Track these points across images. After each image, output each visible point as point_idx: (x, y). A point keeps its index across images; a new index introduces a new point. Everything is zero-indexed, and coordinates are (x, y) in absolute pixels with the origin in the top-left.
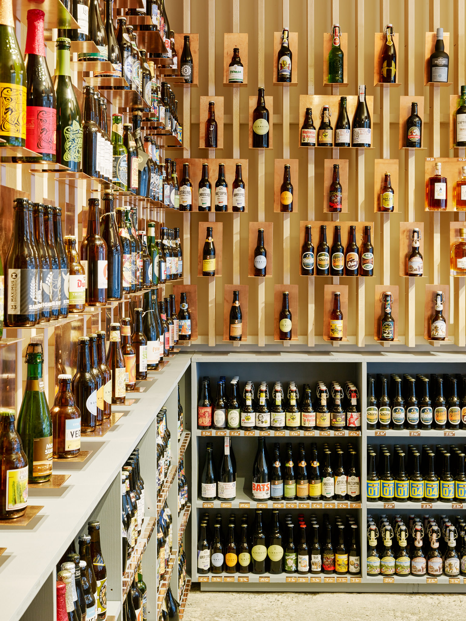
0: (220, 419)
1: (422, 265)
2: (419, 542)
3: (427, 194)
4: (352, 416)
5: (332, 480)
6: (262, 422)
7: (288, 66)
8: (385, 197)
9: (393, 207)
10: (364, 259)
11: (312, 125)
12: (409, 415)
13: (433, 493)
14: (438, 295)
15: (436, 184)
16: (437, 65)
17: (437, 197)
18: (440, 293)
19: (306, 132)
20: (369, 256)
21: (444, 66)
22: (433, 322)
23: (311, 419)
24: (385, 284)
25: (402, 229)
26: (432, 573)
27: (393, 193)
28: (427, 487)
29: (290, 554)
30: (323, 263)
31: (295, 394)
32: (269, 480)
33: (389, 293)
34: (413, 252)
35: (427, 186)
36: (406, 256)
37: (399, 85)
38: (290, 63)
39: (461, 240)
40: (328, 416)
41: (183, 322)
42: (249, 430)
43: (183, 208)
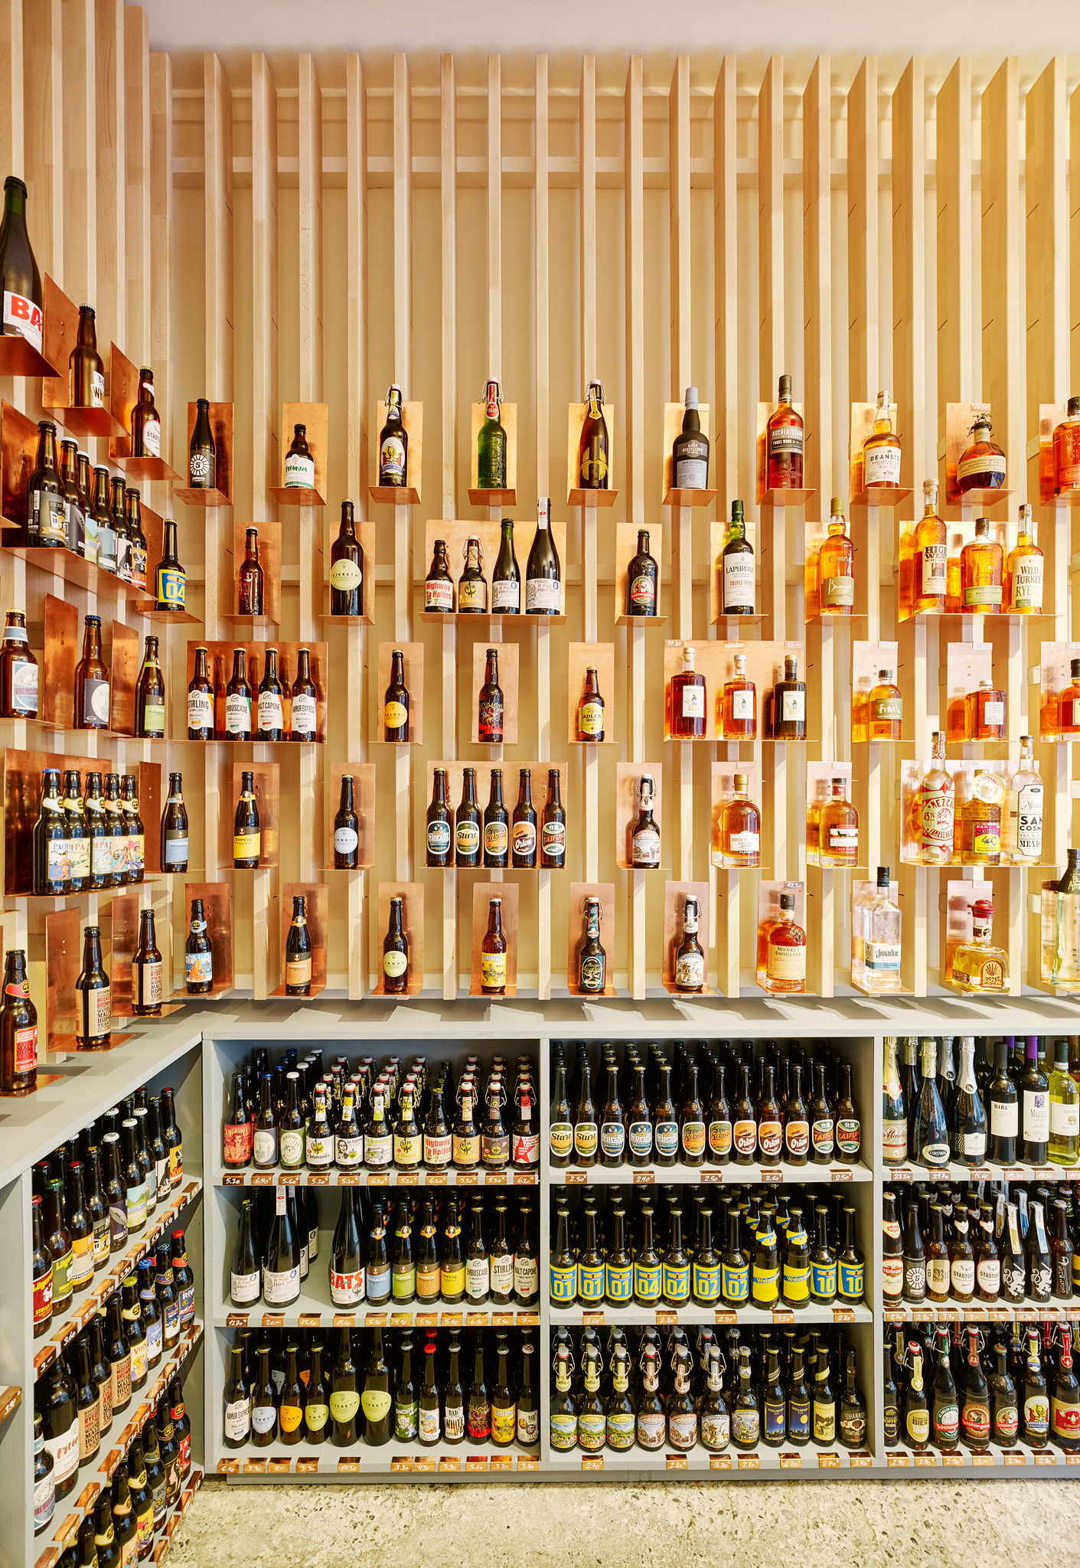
0: (264, 1149)
1: (659, 845)
2: (652, 1383)
3: (668, 710)
4: (521, 1144)
5: (484, 1264)
6: (346, 1156)
7: (397, 456)
8: (586, 713)
9: (603, 733)
10: (547, 835)
11: (446, 573)
12: (633, 1137)
13: (680, 1291)
14: (689, 902)
15: (685, 687)
16: (686, 457)
17: (687, 712)
18: (693, 898)
19: (432, 587)
20: (556, 828)
21: (700, 457)
22: (680, 955)
23: (442, 1148)
24: (588, 881)
25: (620, 777)
26: (677, 1443)
27: (603, 705)
28: (667, 1278)
29: (404, 1406)
30: (465, 842)
31: (411, 1098)
32: (363, 1264)
33: (594, 900)
34: (642, 821)
35: (668, 695)
36: (629, 828)
37: (614, 494)
38: (403, 452)
39: (737, 798)
40: (474, 1142)
41: (193, 958)
42: (316, 1169)
43: (194, 735)
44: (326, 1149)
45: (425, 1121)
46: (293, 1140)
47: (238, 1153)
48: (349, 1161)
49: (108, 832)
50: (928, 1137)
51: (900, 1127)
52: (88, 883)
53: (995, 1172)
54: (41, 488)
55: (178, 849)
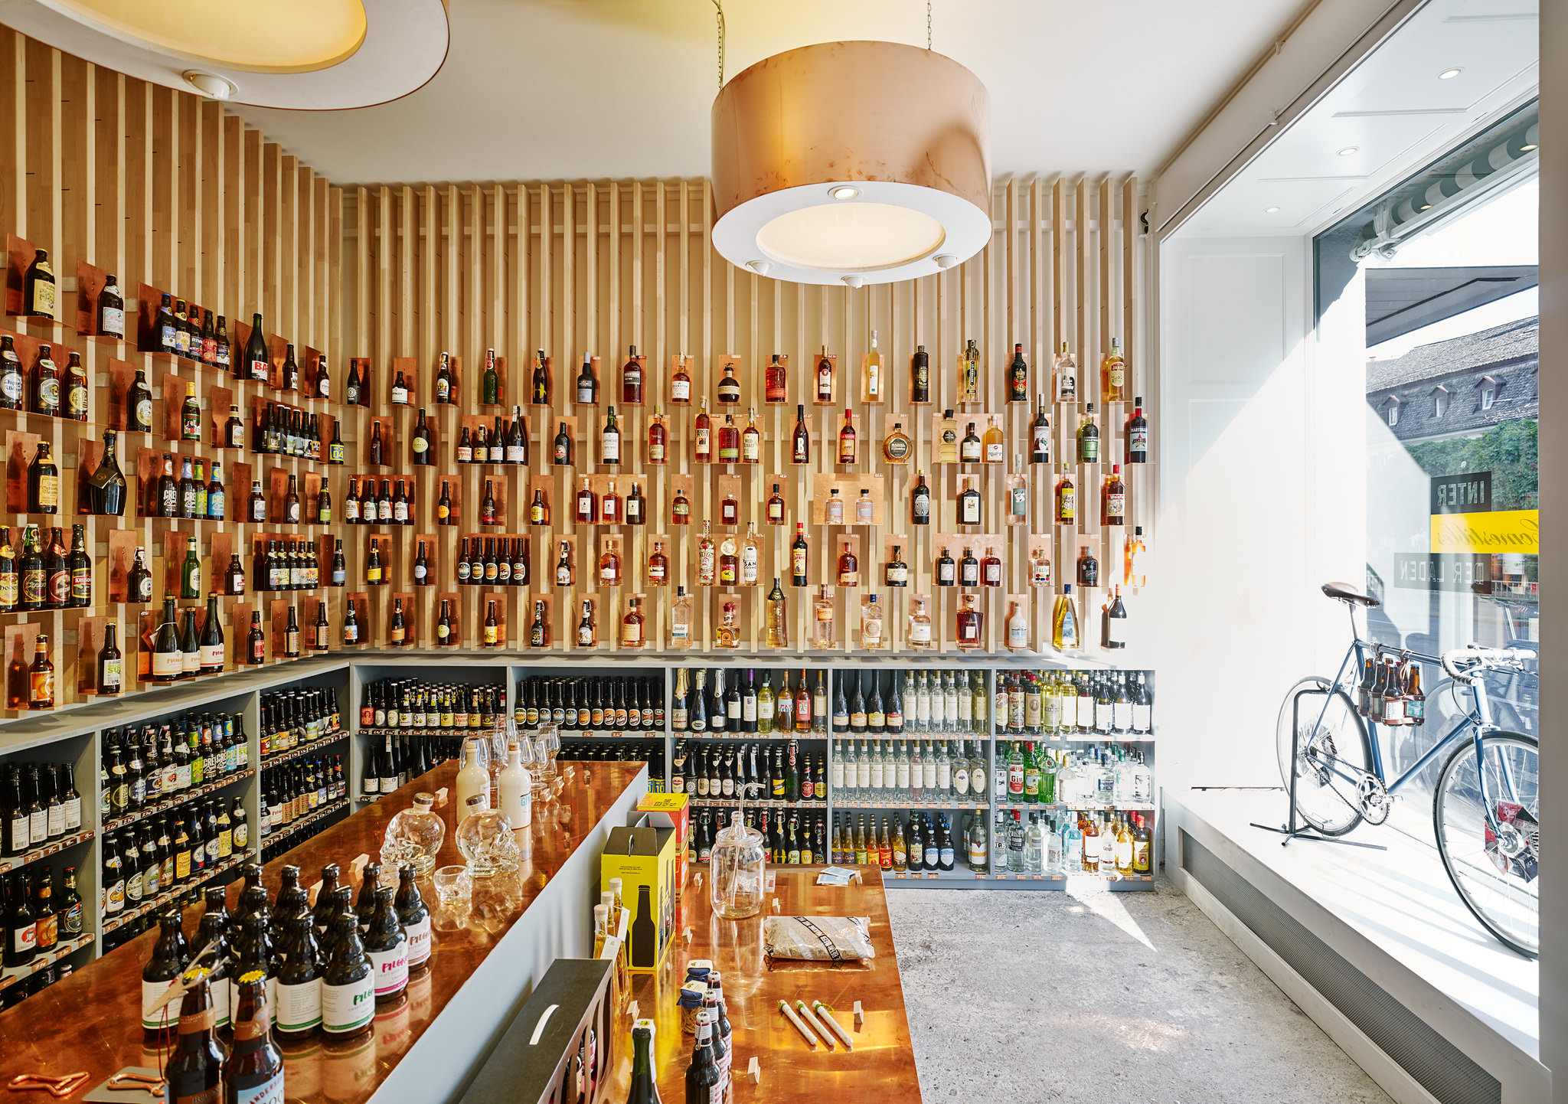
0: (380, 719)
1: (567, 575)
6: (418, 722)
7: (444, 388)
8: (533, 511)
11: (468, 444)
12: (554, 716)
14: (585, 603)
15: (581, 499)
17: (581, 511)
19: (461, 450)
23: (463, 719)
25: (556, 541)
30: (477, 573)
34: (561, 563)
38: (447, 385)
39: (607, 552)
40: (478, 716)
41: (347, 628)
42: (405, 728)
43: (349, 521)
44: (408, 719)
45: (456, 708)
46: (393, 714)
47: (368, 720)
48: (419, 725)
49: (299, 566)
50: (697, 717)
51: (683, 713)
52: (289, 587)
53: (726, 735)
54: (268, 430)
55: (340, 575)
